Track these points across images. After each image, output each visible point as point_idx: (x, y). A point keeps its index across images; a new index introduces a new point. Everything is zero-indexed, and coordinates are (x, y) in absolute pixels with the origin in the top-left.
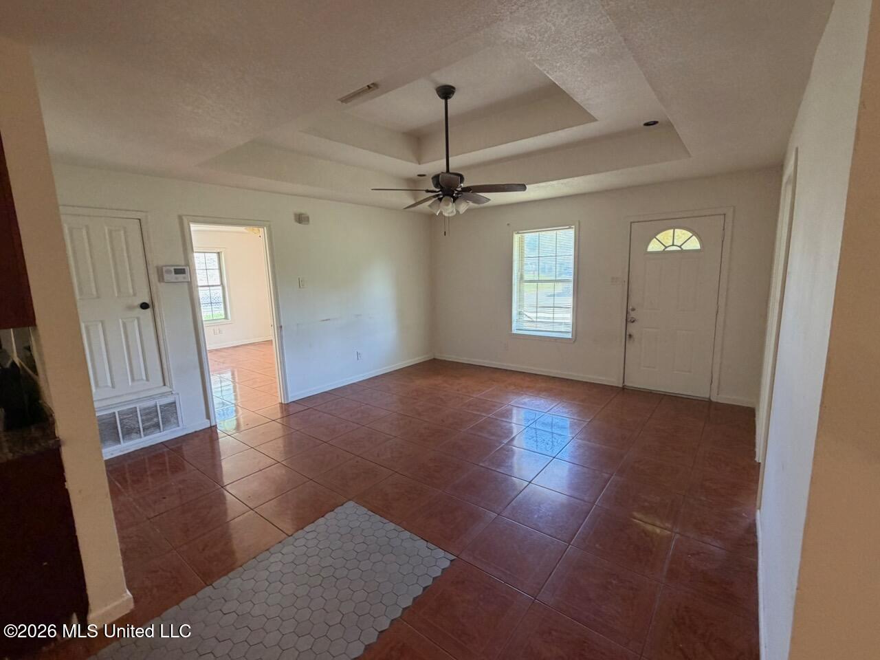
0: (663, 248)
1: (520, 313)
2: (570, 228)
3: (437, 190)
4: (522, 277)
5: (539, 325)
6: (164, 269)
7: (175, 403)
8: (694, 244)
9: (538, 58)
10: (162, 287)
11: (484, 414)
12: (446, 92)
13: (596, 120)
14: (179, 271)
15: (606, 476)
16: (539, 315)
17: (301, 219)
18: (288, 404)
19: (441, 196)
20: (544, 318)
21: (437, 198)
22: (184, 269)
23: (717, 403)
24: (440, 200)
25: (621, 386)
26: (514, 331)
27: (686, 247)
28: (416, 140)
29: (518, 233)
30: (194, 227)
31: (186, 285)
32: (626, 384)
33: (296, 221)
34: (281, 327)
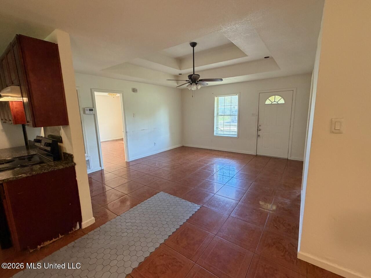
0: (271, 103)
1: (217, 128)
2: (237, 95)
3: (190, 80)
4: (218, 114)
5: (224, 132)
6: (86, 109)
7: (89, 160)
8: (282, 101)
9: (229, 36)
10: (84, 116)
11: (205, 164)
12: (194, 45)
13: (247, 56)
14: (91, 110)
15: (251, 182)
16: (224, 128)
17: (134, 90)
18: (129, 162)
19: (191, 83)
20: (226, 129)
21: (189, 83)
22: (92, 109)
23: (290, 160)
24: (191, 84)
25: (255, 154)
26: (215, 134)
27: (279, 102)
28: (180, 61)
29: (216, 97)
30: (96, 93)
31: (93, 115)
32: (257, 154)
33: (132, 91)
34: (127, 132)
